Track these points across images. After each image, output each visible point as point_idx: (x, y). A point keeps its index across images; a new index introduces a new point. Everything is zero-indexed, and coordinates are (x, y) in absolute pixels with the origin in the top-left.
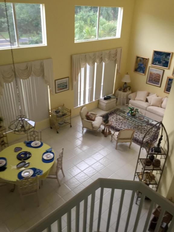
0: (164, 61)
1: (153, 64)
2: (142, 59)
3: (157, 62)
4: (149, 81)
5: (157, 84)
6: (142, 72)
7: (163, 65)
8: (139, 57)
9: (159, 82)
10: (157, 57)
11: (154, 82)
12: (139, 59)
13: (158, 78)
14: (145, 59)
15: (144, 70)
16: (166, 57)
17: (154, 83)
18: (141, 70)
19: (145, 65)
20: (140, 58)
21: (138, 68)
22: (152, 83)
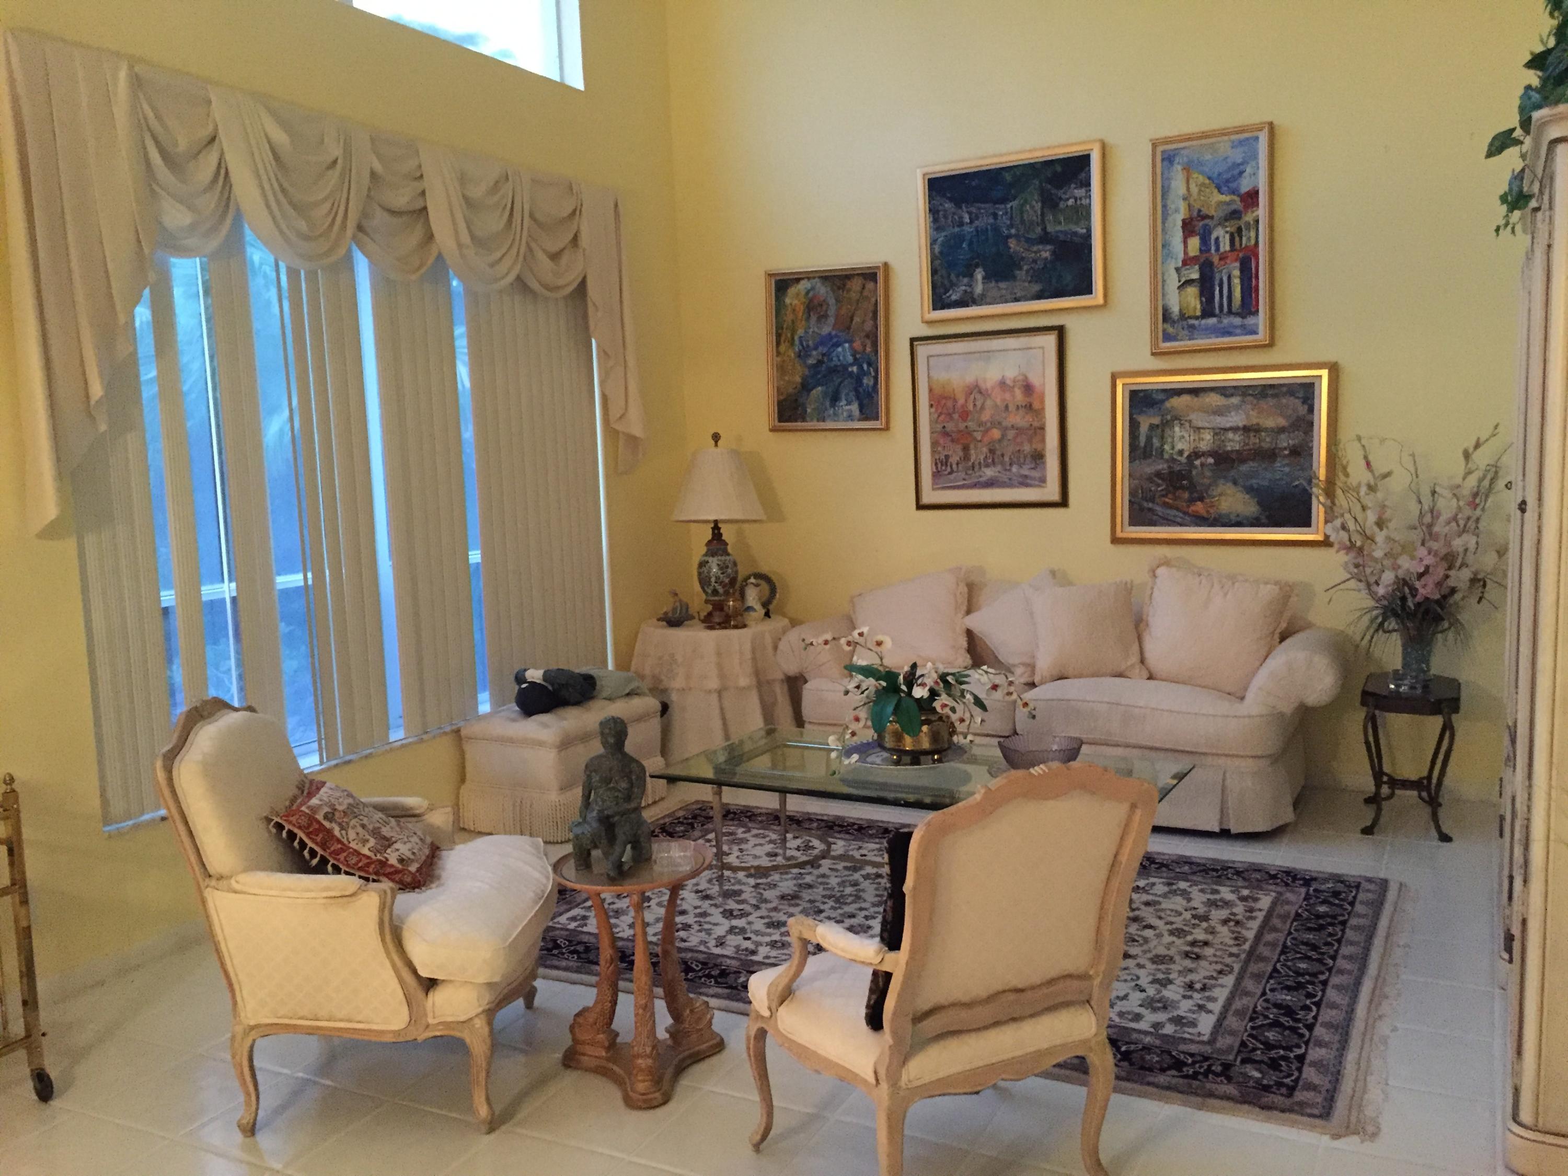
0: (1045, 238)
1: (939, 303)
2: (822, 290)
3: (979, 274)
4: (936, 475)
5: (1024, 482)
6: (855, 408)
7: (1036, 288)
8: (796, 279)
9: (1038, 457)
10: (967, 229)
11: (989, 473)
12: (794, 297)
13: (1019, 419)
14: (856, 284)
15: (867, 381)
16: (1050, 203)
17: (990, 484)
18: (835, 399)
19: (873, 337)
20: (804, 285)
21: (806, 387)
22: (975, 486)
